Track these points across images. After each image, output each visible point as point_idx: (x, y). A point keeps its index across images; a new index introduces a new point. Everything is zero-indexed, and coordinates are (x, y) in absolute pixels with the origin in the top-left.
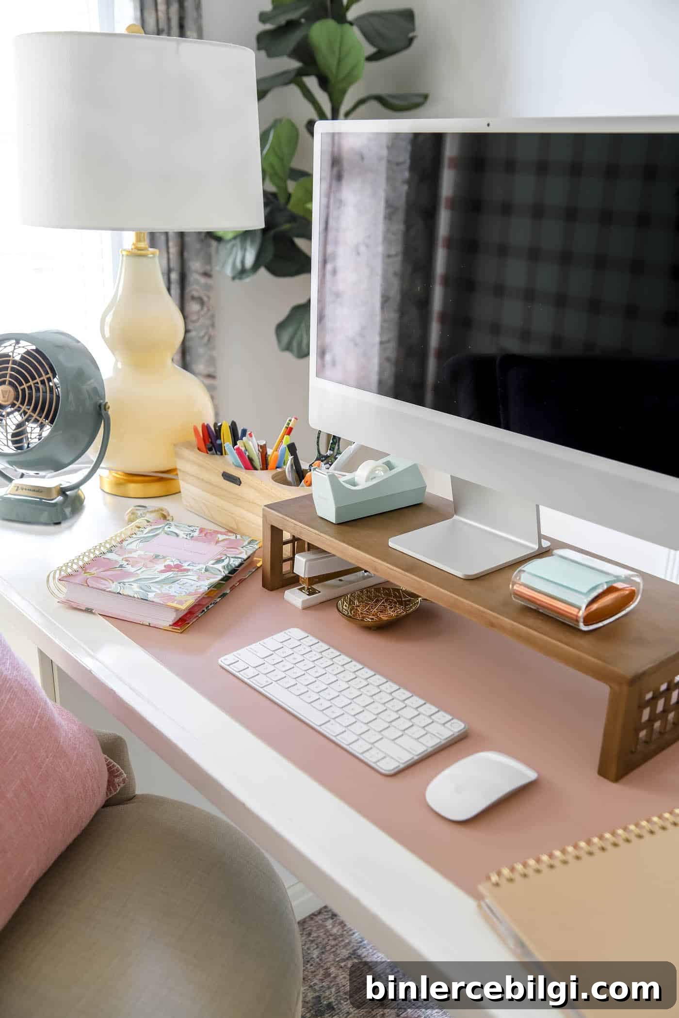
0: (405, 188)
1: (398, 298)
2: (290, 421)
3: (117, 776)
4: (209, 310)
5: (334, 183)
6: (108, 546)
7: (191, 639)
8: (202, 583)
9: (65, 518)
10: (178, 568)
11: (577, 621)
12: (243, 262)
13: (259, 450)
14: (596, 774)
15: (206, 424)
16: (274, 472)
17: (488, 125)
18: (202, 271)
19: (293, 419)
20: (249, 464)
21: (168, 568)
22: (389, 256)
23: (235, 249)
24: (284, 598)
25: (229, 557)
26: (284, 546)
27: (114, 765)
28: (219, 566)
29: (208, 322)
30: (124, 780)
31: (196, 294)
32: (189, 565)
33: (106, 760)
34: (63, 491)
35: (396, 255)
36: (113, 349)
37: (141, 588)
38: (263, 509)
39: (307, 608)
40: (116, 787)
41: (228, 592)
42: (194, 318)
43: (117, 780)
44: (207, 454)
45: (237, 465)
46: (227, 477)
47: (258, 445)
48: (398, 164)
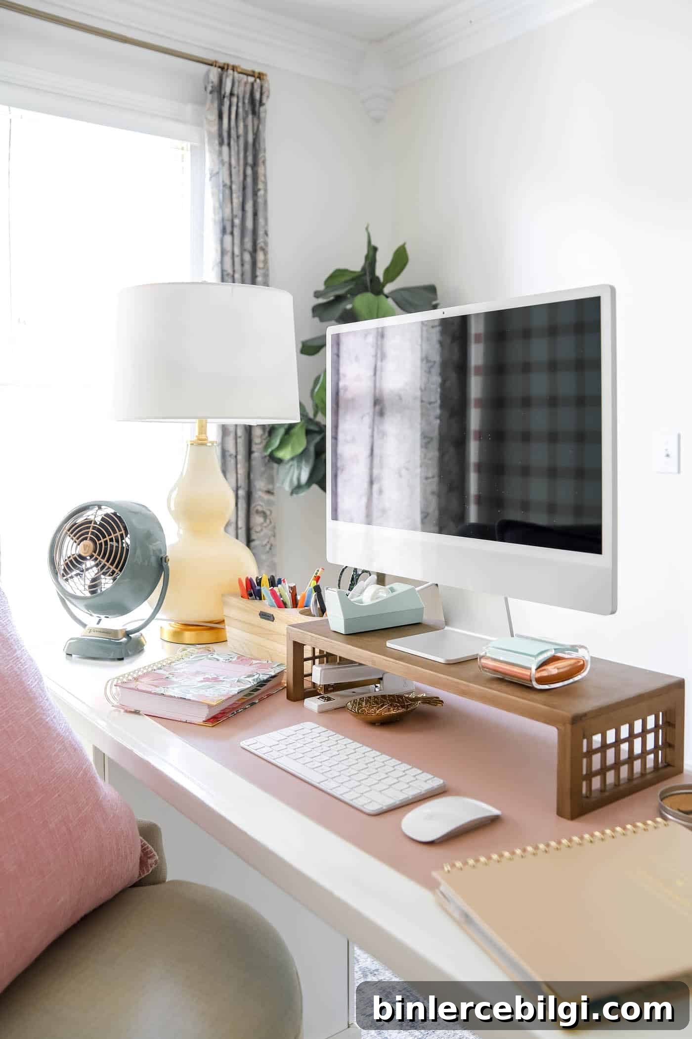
0: (438, 421)
1: (437, 513)
2: (318, 571)
3: (150, 858)
4: (271, 522)
5: (377, 418)
6: (160, 666)
7: (220, 730)
8: (232, 689)
9: (128, 656)
10: (216, 679)
11: (531, 681)
12: (299, 479)
13: (290, 592)
14: (556, 815)
15: (249, 578)
16: (301, 609)
17: (443, 313)
18: (265, 489)
19: (320, 570)
20: (282, 605)
21: (207, 680)
22: (427, 478)
23: (293, 467)
24: (303, 706)
25: (259, 674)
26: (305, 662)
27: (148, 846)
28: (250, 679)
29: (270, 533)
30: (156, 861)
31: (260, 508)
32: (224, 678)
33: (142, 841)
34: (127, 634)
35: (433, 477)
36: (177, 519)
37: (181, 691)
38: (287, 628)
39: (323, 712)
40: (149, 868)
41: (257, 701)
42: (258, 529)
43: (150, 861)
44: (247, 600)
45: (271, 605)
46: (265, 616)
47: (289, 587)
48: (430, 403)
